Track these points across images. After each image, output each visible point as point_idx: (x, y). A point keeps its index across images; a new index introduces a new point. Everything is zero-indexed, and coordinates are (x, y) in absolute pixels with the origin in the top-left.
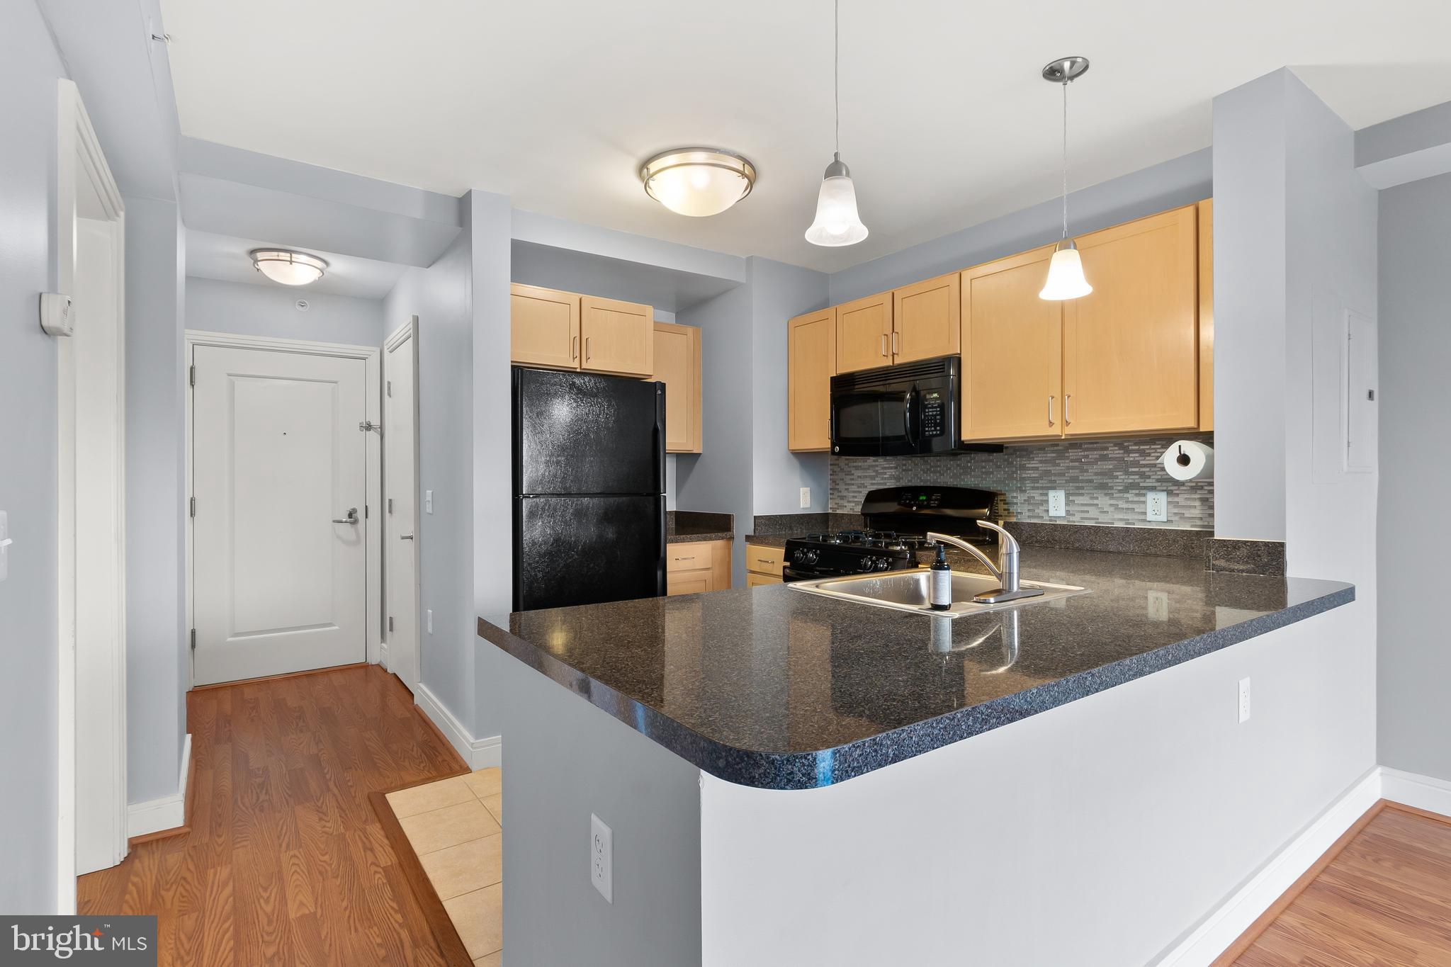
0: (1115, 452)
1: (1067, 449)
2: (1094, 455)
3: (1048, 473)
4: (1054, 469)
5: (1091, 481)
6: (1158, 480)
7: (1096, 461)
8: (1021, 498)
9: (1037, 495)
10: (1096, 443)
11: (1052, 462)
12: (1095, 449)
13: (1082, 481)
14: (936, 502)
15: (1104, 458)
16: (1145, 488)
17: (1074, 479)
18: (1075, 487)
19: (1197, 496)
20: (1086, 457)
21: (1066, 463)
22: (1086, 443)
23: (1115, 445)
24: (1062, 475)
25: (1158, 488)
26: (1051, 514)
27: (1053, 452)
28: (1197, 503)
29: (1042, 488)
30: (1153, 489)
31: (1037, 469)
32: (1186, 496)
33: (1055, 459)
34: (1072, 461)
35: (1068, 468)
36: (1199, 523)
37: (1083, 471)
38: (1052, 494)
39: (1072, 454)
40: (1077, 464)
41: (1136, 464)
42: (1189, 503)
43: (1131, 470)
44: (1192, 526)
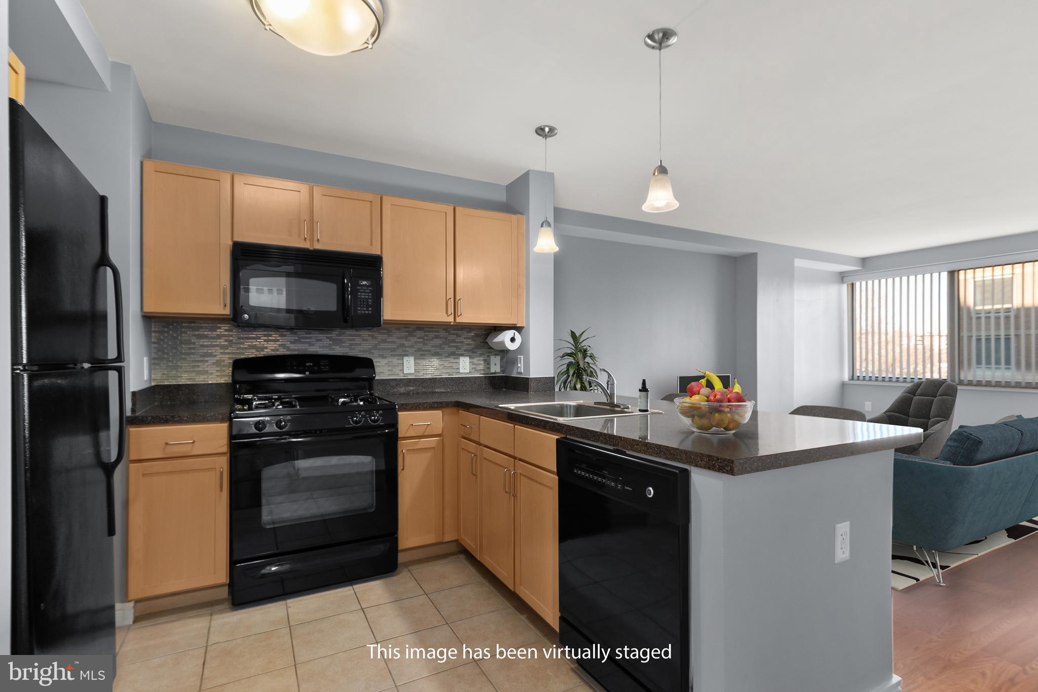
0: (443, 334)
1: (415, 330)
2: (432, 335)
3: (402, 345)
4: (407, 343)
5: (429, 351)
6: (465, 351)
7: (433, 338)
8: (384, 362)
9: (395, 361)
10: (433, 328)
11: (406, 338)
12: (432, 332)
13: (424, 351)
14: (327, 367)
15: (437, 337)
16: (457, 355)
17: (419, 350)
18: (421, 354)
19: (482, 359)
20: (427, 336)
21: (415, 339)
22: (426, 328)
23: (444, 330)
24: (412, 347)
25: (465, 355)
26: (406, 371)
27: (406, 332)
28: (482, 362)
29: (398, 355)
30: (462, 355)
31: (394, 342)
32: (478, 359)
33: (407, 336)
34: (418, 338)
35: (416, 342)
36: (482, 372)
37: (425, 344)
38: (406, 359)
39: (419, 333)
40: (421, 340)
41: (454, 341)
42: (478, 362)
43: (451, 344)
44: (480, 374)
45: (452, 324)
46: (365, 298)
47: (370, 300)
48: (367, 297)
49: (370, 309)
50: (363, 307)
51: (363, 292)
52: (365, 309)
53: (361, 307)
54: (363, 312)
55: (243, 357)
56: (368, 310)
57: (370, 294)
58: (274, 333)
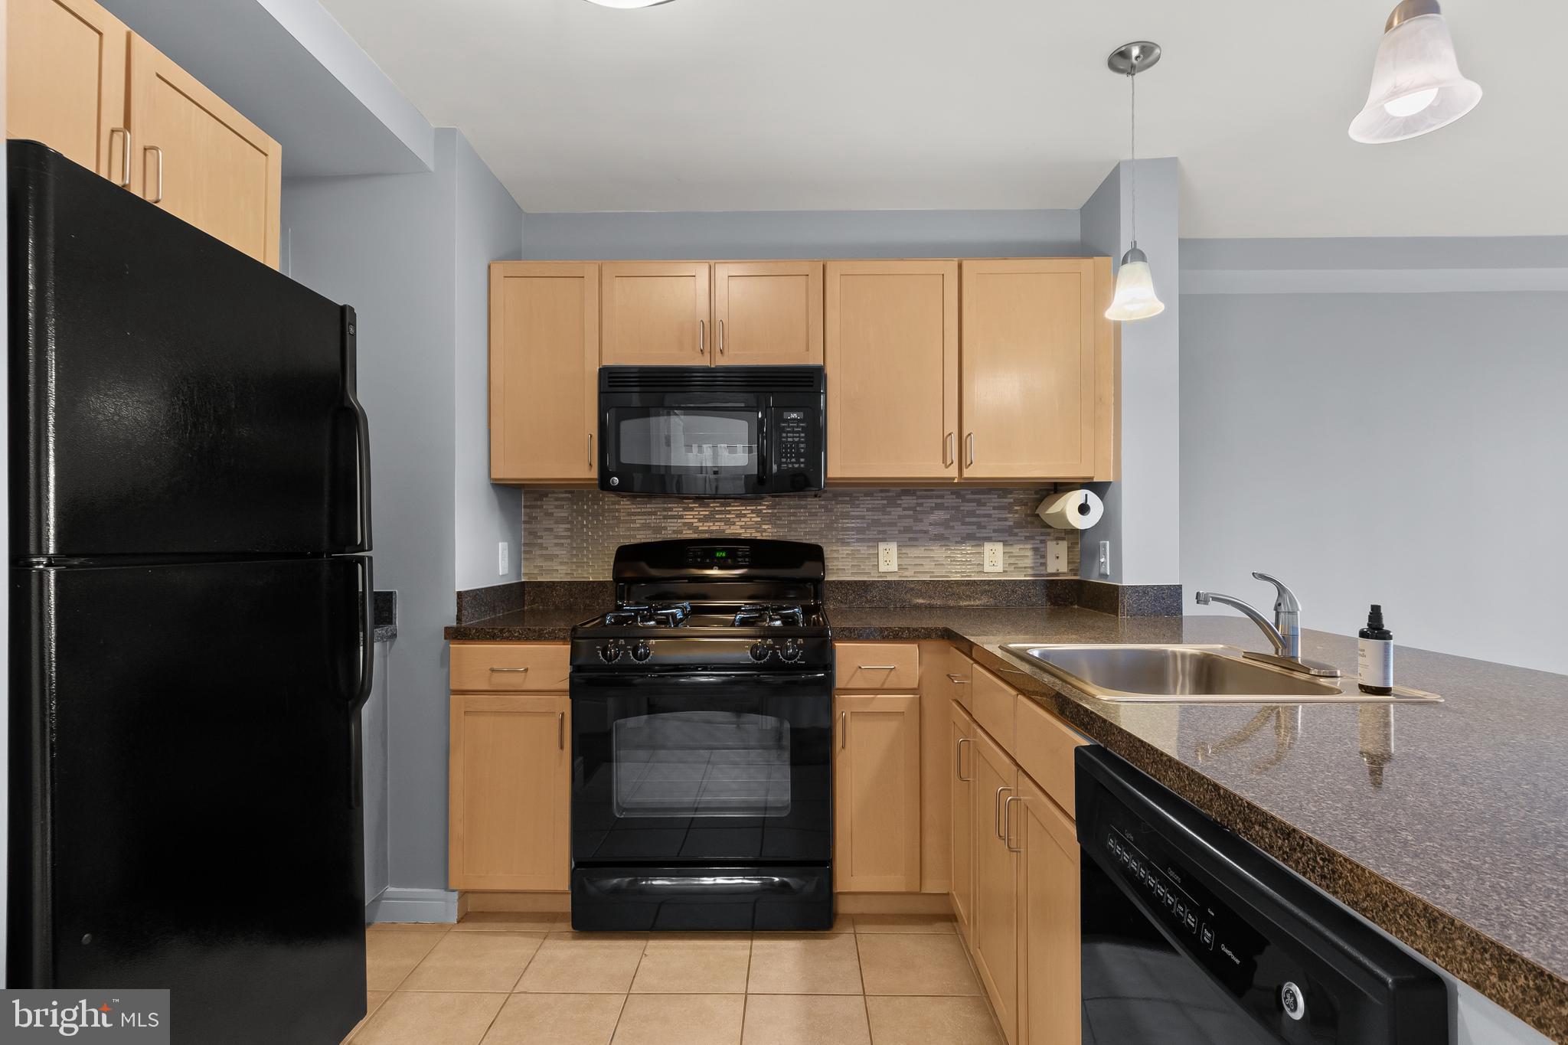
0: (950, 500)
1: (899, 495)
2: (932, 502)
3: (876, 523)
4: (885, 518)
5: (926, 532)
6: (995, 531)
7: (932, 509)
8: (845, 550)
9: (864, 550)
10: (932, 490)
11: (883, 510)
12: (931, 497)
13: (916, 532)
14: (747, 560)
15: (938, 507)
16: (979, 539)
17: (907, 530)
18: (909, 537)
19: (1029, 546)
20: (921, 505)
21: (899, 511)
22: (921, 490)
23: (952, 493)
24: (893, 524)
25: (994, 539)
26: (883, 568)
27: (883, 499)
28: (1030, 553)
29: (870, 540)
30: (989, 539)
31: (863, 518)
32: (1022, 546)
33: (884, 506)
34: (905, 509)
35: (900, 517)
36: (1030, 572)
37: (917, 520)
38: (882, 546)
39: (907, 501)
40: (911, 512)
41: (972, 514)
42: (1022, 553)
43: (967, 520)
44: (1025, 576)
45: (956, 481)
46: (793, 442)
47: (802, 445)
48: (796, 440)
49: (802, 460)
50: (791, 457)
51: (789, 432)
52: (793, 460)
53: (786, 457)
54: (790, 466)
55: (633, 541)
56: (798, 462)
57: (803, 435)
58: (676, 505)
